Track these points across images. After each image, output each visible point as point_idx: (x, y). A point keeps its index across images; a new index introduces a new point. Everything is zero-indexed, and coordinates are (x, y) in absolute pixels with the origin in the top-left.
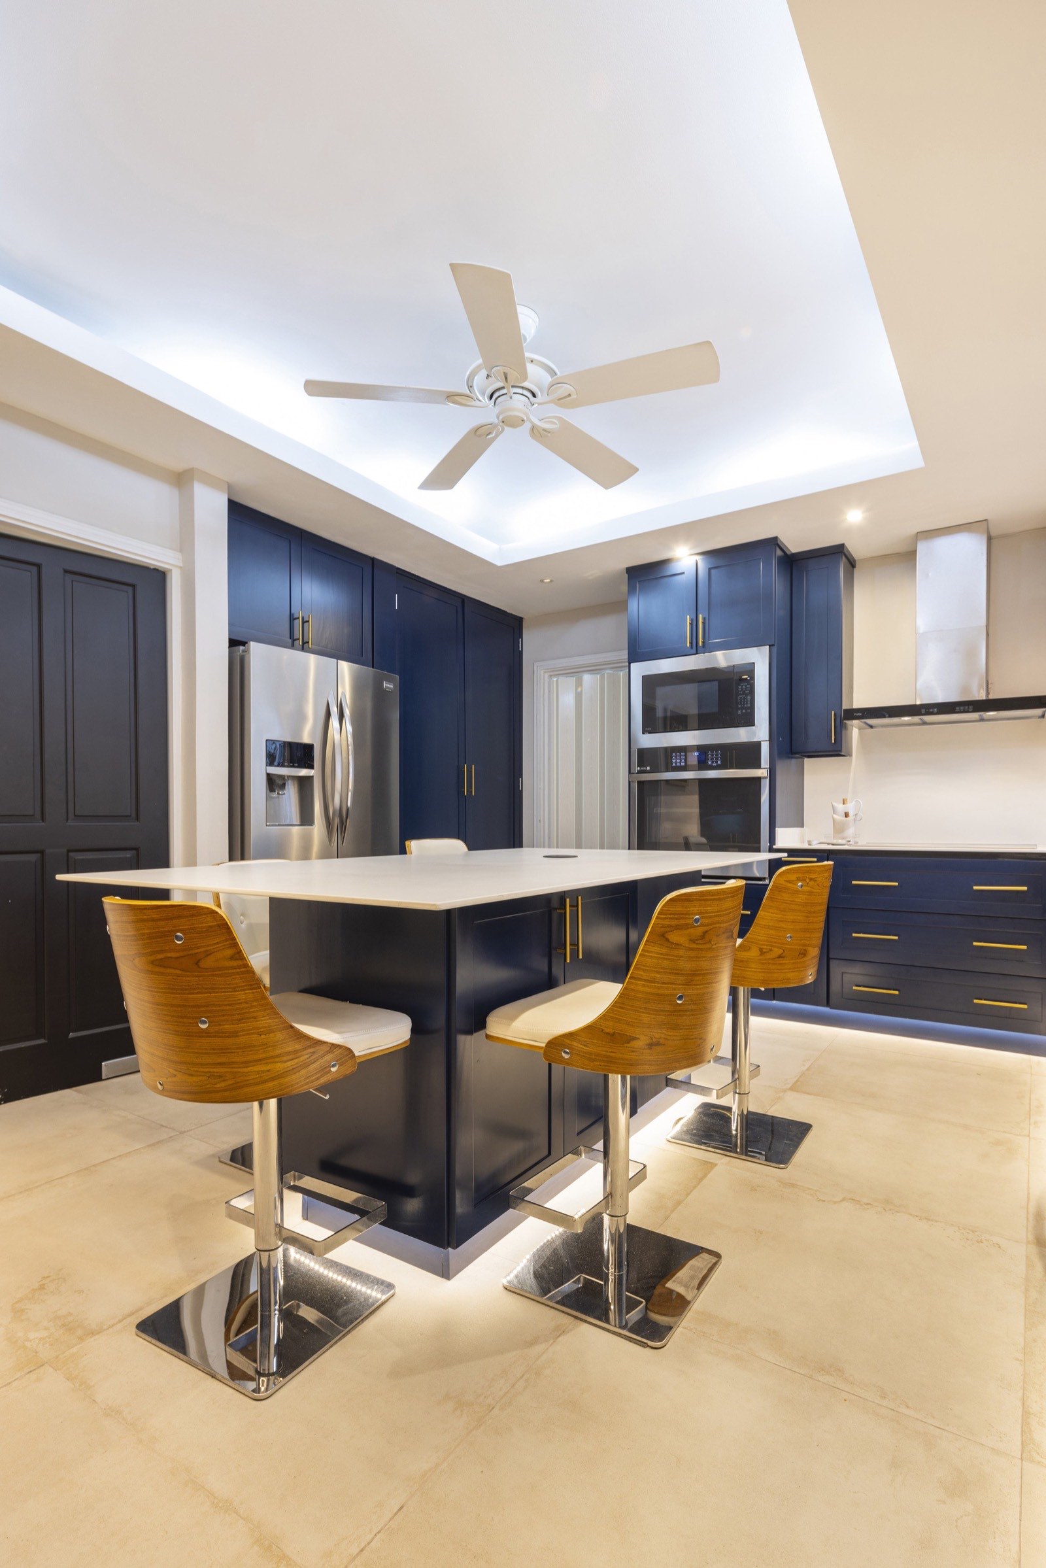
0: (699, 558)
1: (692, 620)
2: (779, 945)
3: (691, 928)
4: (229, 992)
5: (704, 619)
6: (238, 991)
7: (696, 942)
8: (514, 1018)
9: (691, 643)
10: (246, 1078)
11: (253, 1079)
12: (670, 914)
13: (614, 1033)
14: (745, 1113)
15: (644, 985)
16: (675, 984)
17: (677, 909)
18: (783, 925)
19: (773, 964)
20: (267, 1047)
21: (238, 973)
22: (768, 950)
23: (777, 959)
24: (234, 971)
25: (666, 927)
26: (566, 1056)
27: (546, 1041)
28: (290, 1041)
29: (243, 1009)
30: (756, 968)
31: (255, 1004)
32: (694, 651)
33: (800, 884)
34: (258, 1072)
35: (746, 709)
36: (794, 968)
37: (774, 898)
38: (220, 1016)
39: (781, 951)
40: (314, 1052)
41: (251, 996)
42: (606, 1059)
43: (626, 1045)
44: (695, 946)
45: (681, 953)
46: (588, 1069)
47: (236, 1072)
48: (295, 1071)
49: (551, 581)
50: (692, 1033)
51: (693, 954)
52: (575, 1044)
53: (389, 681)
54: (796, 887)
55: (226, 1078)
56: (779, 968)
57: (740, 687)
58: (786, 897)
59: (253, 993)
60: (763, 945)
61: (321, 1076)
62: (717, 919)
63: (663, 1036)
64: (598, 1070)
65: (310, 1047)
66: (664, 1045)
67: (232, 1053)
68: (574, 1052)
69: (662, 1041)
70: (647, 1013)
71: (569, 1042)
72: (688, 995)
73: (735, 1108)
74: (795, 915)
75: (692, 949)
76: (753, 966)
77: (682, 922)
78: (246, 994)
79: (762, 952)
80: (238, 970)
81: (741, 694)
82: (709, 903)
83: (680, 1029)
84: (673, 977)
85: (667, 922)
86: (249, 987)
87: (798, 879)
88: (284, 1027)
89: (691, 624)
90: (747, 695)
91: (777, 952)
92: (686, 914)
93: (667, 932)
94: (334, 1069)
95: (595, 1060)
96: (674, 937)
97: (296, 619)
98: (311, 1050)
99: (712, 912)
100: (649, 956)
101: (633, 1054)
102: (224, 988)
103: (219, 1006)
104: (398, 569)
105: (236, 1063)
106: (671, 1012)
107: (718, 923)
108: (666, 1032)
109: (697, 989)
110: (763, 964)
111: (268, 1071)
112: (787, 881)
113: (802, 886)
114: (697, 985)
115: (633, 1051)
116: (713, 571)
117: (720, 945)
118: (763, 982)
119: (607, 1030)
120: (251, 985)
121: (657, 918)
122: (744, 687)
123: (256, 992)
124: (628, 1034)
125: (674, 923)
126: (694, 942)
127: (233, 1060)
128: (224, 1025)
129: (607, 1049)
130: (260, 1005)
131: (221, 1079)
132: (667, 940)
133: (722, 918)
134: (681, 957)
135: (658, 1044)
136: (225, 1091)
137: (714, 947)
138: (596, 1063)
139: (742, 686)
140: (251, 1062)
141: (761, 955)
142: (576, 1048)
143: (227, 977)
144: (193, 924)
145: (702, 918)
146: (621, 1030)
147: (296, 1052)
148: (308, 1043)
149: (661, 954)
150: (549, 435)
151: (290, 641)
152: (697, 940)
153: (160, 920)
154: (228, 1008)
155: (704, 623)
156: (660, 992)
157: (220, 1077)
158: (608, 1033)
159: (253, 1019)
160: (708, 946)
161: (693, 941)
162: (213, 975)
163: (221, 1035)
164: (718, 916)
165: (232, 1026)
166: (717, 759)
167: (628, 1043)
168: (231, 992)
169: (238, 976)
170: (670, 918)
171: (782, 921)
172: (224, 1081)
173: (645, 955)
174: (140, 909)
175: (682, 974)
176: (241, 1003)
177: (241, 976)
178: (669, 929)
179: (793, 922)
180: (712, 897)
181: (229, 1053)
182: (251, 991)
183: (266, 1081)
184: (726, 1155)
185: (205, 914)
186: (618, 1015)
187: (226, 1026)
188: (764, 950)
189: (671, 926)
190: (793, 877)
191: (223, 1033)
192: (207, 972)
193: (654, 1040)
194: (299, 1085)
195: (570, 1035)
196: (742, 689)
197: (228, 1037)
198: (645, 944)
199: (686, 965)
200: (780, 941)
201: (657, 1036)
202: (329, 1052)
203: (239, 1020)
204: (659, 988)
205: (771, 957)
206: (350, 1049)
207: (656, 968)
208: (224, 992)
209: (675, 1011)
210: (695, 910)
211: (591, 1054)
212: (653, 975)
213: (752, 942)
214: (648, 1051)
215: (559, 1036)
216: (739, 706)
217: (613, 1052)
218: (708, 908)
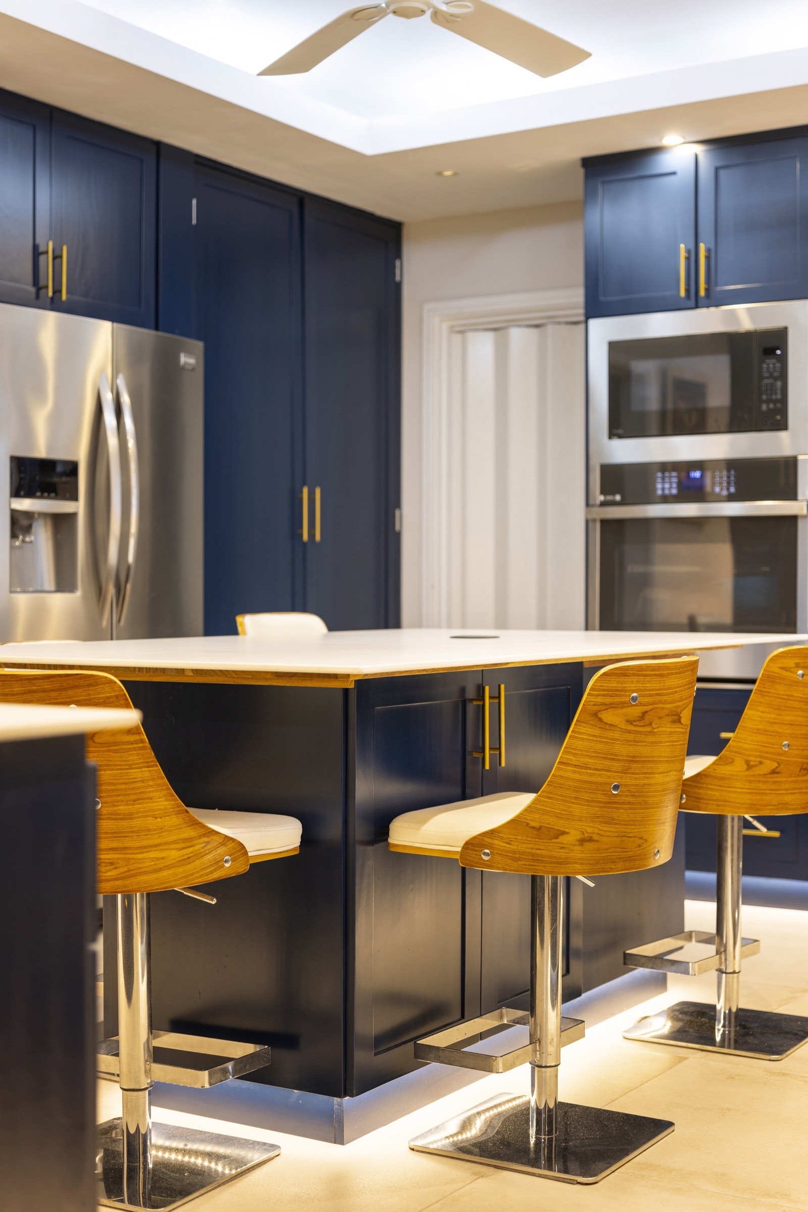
0: (700, 149)
1: (688, 251)
2: (774, 757)
3: (628, 707)
4: (125, 769)
5: (708, 251)
6: (135, 768)
7: (634, 723)
8: (424, 821)
9: (688, 291)
10: (141, 866)
11: (147, 867)
12: (604, 690)
13: (541, 827)
14: (734, 1010)
15: (574, 772)
16: (609, 771)
17: (612, 685)
18: (776, 728)
19: (764, 782)
20: (162, 832)
21: (135, 749)
22: (757, 763)
23: (769, 776)
24: (131, 746)
25: (598, 705)
26: (486, 858)
27: (462, 844)
28: (185, 827)
29: (139, 788)
30: (742, 788)
31: (151, 783)
32: (692, 302)
33: (800, 672)
34: (152, 859)
35: (775, 402)
36: (794, 789)
37: (765, 692)
38: (114, 796)
39: (775, 765)
40: (208, 843)
41: (147, 774)
42: (532, 858)
43: (554, 841)
44: (631, 728)
45: (617, 735)
46: (511, 870)
47: (129, 859)
48: (190, 860)
49: (455, 174)
50: (629, 831)
51: (630, 737)
52: (496, 842)
53: (189, 353)
54: (794, 676)
55: (118, 865)
56: (773, 787)
57: (765, 366)
58: (781, 690)
59: (150, 771)
60: (750, 755)
61: (215, 870)
62: (659, 698)
63: (596, 831)
64: (522, 871)
65: (204, 835)
66: (597, 841)
67: (127, 837)
68: (495, 851)
69: (595, 837)
70: (577, 804)
71: (488, 840)
72: (625, 785)
73: (721, 1006)
74: (795, 716)
75: (629, 732)
76: (738, 784)
77: (617, 699)
78: (143, 771)
79: (749, 766)
80: (135, 746)
81: (767, 378)
82: (648, 679)
83: (616, 824)
84: (607, 763)
85: (600, 700)
86: (145, 765)
87: (798, 666)
88: (180, 810)
89: (688, 259)
90: (776, 379)
91: (770, 765)
92: (621, 691)
93: (600, 711)
94: (227, 865)
95: (519, 859)
96: (608, 717)
97: (43, 253)
98: (205, 839)
99: (653, 690)
100: (580, 738)
101: (562, 850)
102: (120, 765)
103: (114, 784)
104: (197, 156)
105: (130, 848)
106: (605, 803)
107: (660, 702)
108: (599, 827)
109: (636, 778)
110: (750, 782)
111: (163, 858)
112: (782, 668)
113: (803, 675)
114: (636, 774)
115: (562, 848)
116: (723, 173)
117: (664, 729)
118: (751, 807)
119: (533, 824)
120: (148, 762)
121: (589, 695)
122: (771, 366)
123: (153, 770)
124: (556, 828)
125: (608, 700)
126: (632, 724)
127: (126, 845)
128: (118, 806)
129: (532, 846)
130: (156, 785)
131: (113, 867)
132: (600, 720)
133: (665, 698)
134: (616, 740)
135: (590, 840)
136: (117, 879)
137: (655, 730)
138: (520, 862)
139: (768, 364)
140: (146, 847)
141: (747, 769)
142: (498, 847)
143: (123, 753)
144: (89, 695)
145: (640, 696)
146: (548, 824)
147: (190, 839)
148: (202, 831)
149: (594, 736)
150: (459, 20)
151: (33, 290)
152: (634, 721)
153: (52, 690)
154: (123, 787)
155: (708, 258)
156: (593, 779)
157: (112, 864)
158: (533, 828)
159: (149, 800)
160: (648, 729)
161: (630, 722)
162: (109, 751)
163: (114, 816)
164: (660, 695)
165: (127, 807)
166: (729, 483)
167: (557, 838)
168: (127, 769)
169: (135, 752)
170: (603, 695)
171: (775, 723)
172: (116, 868)
173: (576, 738)
174: (28, 679)
175: (619, 760)
176: (137, 782)
177: (138, 752)
178: (602, 707)
179: (791, 725)
180: (653, 673)
181: (122, 837)
182: (147, 769)
183: (160, 870)
184: (702, 1050)
185: (102, 684)
186: (546, 806)
187: (120, 807)
188: (752, 763)
189: (605, 704)
190: (791, 663)
191: (117, 814)
192: (102, 747)
193: (586, 835)
194: (193, 877)
195: (492, 833)
196: (768, 368)
197: (121, 819)
198: (575, 724)
199: (624, 750)
200: (772, 750)
201: (589, 830)
202: (222, 844)
203: (135, 801)
204: (591, 775)
205: (761, 772)
206: (242, 845)
207: (588, 752)
208: (120, 769)
209: (610, 803)
210: (633, 686)
211: (515, 852)
212: (585, 760)
213: (736, 752)
214: (579, 848)
215: (478, 835)
216: (764, 397)
217: (540, 849)
218: (648, 685)
